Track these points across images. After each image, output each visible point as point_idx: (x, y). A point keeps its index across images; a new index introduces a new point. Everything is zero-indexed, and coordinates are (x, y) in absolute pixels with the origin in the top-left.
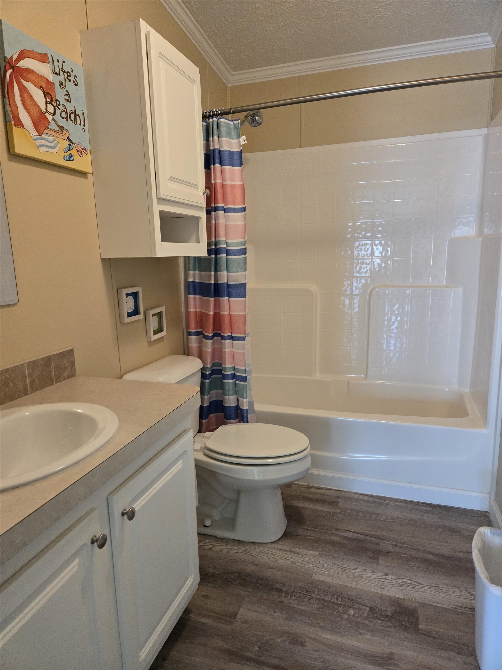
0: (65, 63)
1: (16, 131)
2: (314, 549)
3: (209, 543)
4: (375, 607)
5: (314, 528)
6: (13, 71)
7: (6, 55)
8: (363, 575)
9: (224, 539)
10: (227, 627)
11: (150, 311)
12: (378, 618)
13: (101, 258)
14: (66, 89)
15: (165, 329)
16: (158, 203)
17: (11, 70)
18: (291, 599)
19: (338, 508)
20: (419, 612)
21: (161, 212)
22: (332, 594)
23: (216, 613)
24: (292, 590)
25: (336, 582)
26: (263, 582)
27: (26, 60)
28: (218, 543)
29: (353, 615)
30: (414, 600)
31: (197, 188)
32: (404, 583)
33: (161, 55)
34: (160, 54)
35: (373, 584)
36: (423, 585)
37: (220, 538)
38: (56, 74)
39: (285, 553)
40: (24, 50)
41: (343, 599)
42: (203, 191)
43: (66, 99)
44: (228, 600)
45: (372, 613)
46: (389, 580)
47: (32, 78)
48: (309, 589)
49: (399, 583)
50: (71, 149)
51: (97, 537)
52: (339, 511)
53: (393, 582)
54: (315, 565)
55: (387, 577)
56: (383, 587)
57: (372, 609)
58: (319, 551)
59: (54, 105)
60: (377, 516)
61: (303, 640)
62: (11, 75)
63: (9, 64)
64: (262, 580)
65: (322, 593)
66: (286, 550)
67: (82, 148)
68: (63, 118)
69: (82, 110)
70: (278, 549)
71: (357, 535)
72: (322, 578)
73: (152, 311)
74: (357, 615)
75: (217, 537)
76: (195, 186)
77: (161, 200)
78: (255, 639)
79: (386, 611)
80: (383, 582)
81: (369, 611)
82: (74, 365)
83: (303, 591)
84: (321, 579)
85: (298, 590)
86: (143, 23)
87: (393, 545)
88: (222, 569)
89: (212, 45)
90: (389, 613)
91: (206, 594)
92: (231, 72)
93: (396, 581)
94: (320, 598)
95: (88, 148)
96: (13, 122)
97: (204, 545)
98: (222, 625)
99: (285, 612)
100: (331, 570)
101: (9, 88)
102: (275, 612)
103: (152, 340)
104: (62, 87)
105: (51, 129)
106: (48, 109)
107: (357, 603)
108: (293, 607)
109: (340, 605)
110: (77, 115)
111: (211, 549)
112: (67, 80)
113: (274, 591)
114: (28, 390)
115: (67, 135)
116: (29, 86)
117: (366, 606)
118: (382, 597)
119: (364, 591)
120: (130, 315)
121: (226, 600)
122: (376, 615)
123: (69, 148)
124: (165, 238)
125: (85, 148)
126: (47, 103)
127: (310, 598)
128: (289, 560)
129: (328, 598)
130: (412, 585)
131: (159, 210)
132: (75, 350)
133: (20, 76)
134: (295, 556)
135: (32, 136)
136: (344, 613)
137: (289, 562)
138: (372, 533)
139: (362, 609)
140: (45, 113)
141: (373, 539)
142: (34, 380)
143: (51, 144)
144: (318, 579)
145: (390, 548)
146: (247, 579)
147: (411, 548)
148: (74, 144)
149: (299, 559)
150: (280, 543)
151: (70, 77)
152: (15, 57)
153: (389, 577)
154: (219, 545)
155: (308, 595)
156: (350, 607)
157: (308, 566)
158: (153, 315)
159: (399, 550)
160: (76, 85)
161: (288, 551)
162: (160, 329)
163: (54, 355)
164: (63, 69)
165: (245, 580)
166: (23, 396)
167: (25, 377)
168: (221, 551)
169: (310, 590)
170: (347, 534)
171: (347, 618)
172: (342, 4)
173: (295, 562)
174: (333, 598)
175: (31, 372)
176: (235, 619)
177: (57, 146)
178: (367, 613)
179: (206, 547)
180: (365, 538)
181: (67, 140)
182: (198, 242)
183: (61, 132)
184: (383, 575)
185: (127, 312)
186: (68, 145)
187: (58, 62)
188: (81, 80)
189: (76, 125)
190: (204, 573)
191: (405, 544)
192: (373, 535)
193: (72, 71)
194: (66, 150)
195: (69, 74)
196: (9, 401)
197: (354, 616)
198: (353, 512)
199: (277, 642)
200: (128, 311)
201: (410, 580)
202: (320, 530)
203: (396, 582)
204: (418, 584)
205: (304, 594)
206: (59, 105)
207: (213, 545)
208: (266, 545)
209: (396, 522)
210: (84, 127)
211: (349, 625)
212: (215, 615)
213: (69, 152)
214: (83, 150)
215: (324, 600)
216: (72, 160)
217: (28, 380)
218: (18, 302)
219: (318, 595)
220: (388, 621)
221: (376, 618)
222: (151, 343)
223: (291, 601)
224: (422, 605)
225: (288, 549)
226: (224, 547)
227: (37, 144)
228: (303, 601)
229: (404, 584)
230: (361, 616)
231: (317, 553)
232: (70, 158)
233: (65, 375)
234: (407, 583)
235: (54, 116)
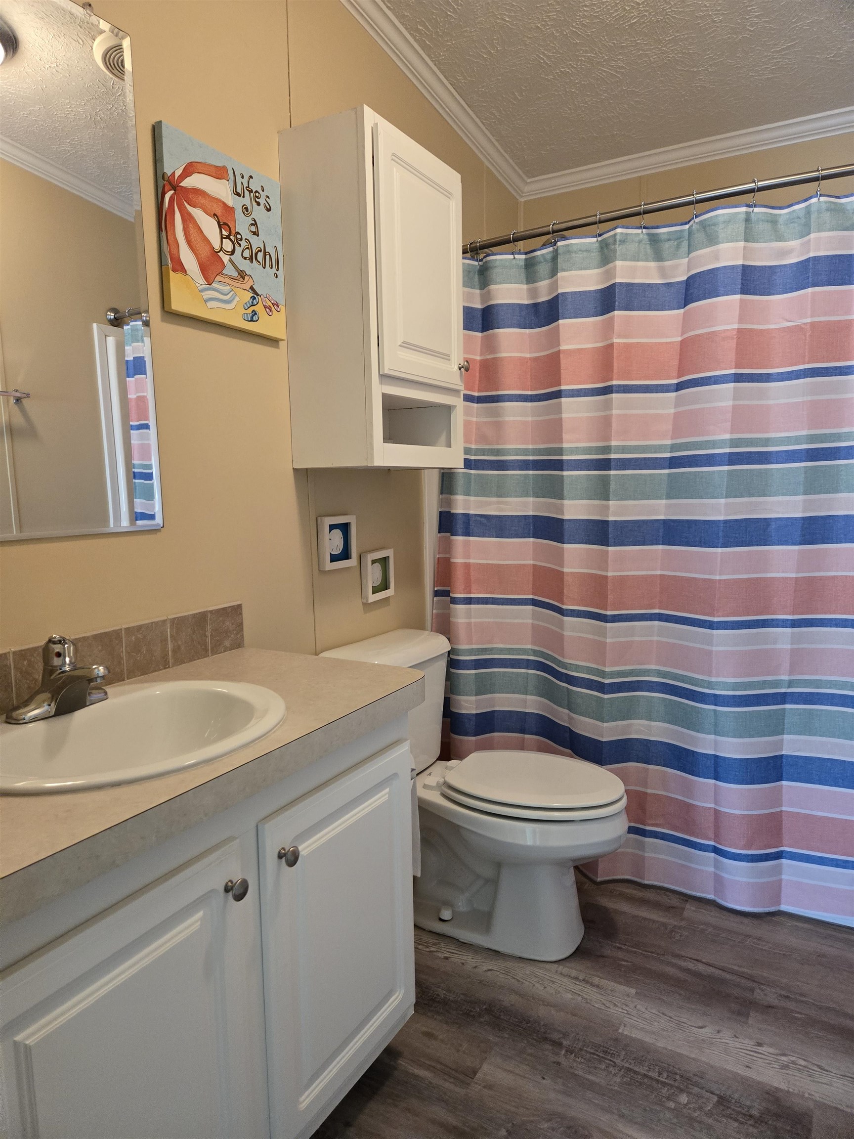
0: (252, 178)
1: (174, 278)
2: (628, 983)
3: (445, 949)
4: (730, 1096)
5: (632, 947)
6: (175, 193)
7: (165, 171)
8: (715, 1040)
9: (472, 945)
10: (457, 1089)
11: (369, 555)
12: (731, 1118)
13: (293, 468)
14: (252, 216)
15: (392, 585)
16: (381, 383)
17: (172, 192)
18: (574, 1061)
19: (683, 919)
20: (814, 1120)
21: (385, 397)
22: (651, 1064)
23: (441, 1063)
24: (580, 1046)
25: (661, 1044)
26: (529, 1025)
27: (195, 176)
28: (460, 951)
29: (686, 1105)
30: (807, 1095)
31: (449, 360)
32: (791, 1063)
33: (396, 158)
34: (393, 157)
35: (731, 1057)
36: (829, 1073)
37: (465, 943)
38: (238, 195)
39: (575, 983)
40: (192, 162)
41: (670, 1074)
42: (460, 364)
43: (252, 232)
44: (465, 1046)
45: (721, 1108)
46: (764, 1055)
47: (202, 202)
48: (611, 1050)
49: (781, 1061)
50: (256, 303)
51: (234, 882)
52: (683, 923)
53: (771, 1059)
54: (626, 1010)
55: (760, 1049)
56: (750, 1065)
57: (723, 1100)
58: (636, 988)
59: (233, 240)
60: (755, 940)
61: (587, 1133)
62: (171, 199)
63: (170, 183)
64: (528, 1022)
65: (633, 1060)
66: (576, 978)
67: (272, 302)
68: (245, 258)
69: (275, 246)
70: (564, 975)
71: (714, 970)
72: (636, 1034)
73: (371, 554)
74: (692, 1106)
75: (460, 940)
76: (446, 357)
77: (385, 378)
78: (503, 1117)
79: (749, 1108)
80: (750, 1057)
81: (718, 1102)
82: (242, 630)
83: (599, 1051)
84: (634, 1036)
85: (590, 1047)
86: (368, 112)
87: (781, 995)
88: (462, 994)
89: (493, 140)
90: (755, 1112)
91: (430, 1030)
92: (526, 178)
93: (777, 1059)
94: (628, 1068)
95: (281, 301)
96: (170, 266)
97: (437, 951)
98: (448, 1085)
99: (561, 1080)
100: (656, 1024)
101: (167, 217)
102: (544, 1078)
103: (370, 601)
104: (247, 213)
105: (226, 275)
106: (223, 246)
107: (697, 1085)
108: (576, 1075)
109: (664, 1084)
110: (267, 253)
111: (446, 958)
112: (254, 203)
113: (547, 1043)
114: (169, 662)
115: (250, 283)
116: (198, 214)
117: (713, 1093)
118: (746, 1083)
119: (712, 1067)
120: (334, 558)
121: (461, 1045)
122: (729, 1111)
123: (252, 302)
124: (390, 437)
125: (277, 302)
126: (222, 238)
127: (609, 1065)
128: (579, 995)
129: (642, 1070)
130: (806, 1069)
131: (382, 393)
132: (244, 607)
133: (184, 199)
134: (592, 990)
135: (198, 285)
136: (668, 1099)
137: (580, 998)
138: (742, 970)
139: (703, 1097)
140: (219, 252)
141: (743, 981)
142: (179, 647)
143: (225, 296)
144: (629, 1034)
145: (772, 1000)
146: (502, 1017)
147: (814, 1004)
148: (260, 296)
149: (599, 996)
150: (568, 964)
151: (259, 198)
152: (177, 175)
153: (764, 1049)
154: (460, 953)
155: (606, 1059)
156: (682, 1091)
157: (613, 1010)
158: (374, 562)
159: (790, 1005)
160: (269, 210)
161: (580, 981)
162: (384, 585)
163: (211, 612)
164: (248, 187)
165: (498, 1018)
166: (161, 670)
167: (166, 640)
168: (463, 964)
169: (612, 1052)
170: (693, 965)
171: (673, 1107)
172: (708, 55)
173: (591, 1000)
174: (652, 1070)
175: (174, 634)
176: (473, 1079)
177: (234, 299)
178: (711, 1105)
179: (439, 955)
180: (729, 977)
181: (250, 290)
182: (449, 445)
183: (241, 279)
184: (752, 1045)
185: (330, 553)
186: (251, 298)
187: (243, 177)
188: (275, 203)
189: (264, 268)
190: (431, 996)
191: (805, 996)
192: (743, 973)
193: (263, 191)
194: (247, 305)
195: (257, 194)
196: (139, 674)
197: (687, 1107)
198: (710, 930)
199: (540, 1129)
200: (332, 553)
201: (804, 1060)
202: (644, 953)
203: (777, 1061)
204: (819, 1070)
205: (599, 1056)
206: (241, 240)
207: (451, 952)
208: (542, 965)
209: (793, 956)
210: (278, 271)
211: (675, 1121)
212: (439, 1066)
213: (252, 308)
214: (273, 306)
215: (635, 1072)
216: (255, 320)
217: (170, 646)
218: (163, 527)
219: (625, 1061)
220: (751, 1125)
221: (729, 1117)
222: (368, 607)
223: (575, 1064)
224: (821, 1106)
225: (581, 978)
226: (470, 960)
227: (205, 297)
228: (595, 1068)
229: (791, 1065)
230: (701, 1109)
231: (633, 991)
232: (252, 318)
233: (227, 643)
234: (797, 1064)
235: (231, 256)
